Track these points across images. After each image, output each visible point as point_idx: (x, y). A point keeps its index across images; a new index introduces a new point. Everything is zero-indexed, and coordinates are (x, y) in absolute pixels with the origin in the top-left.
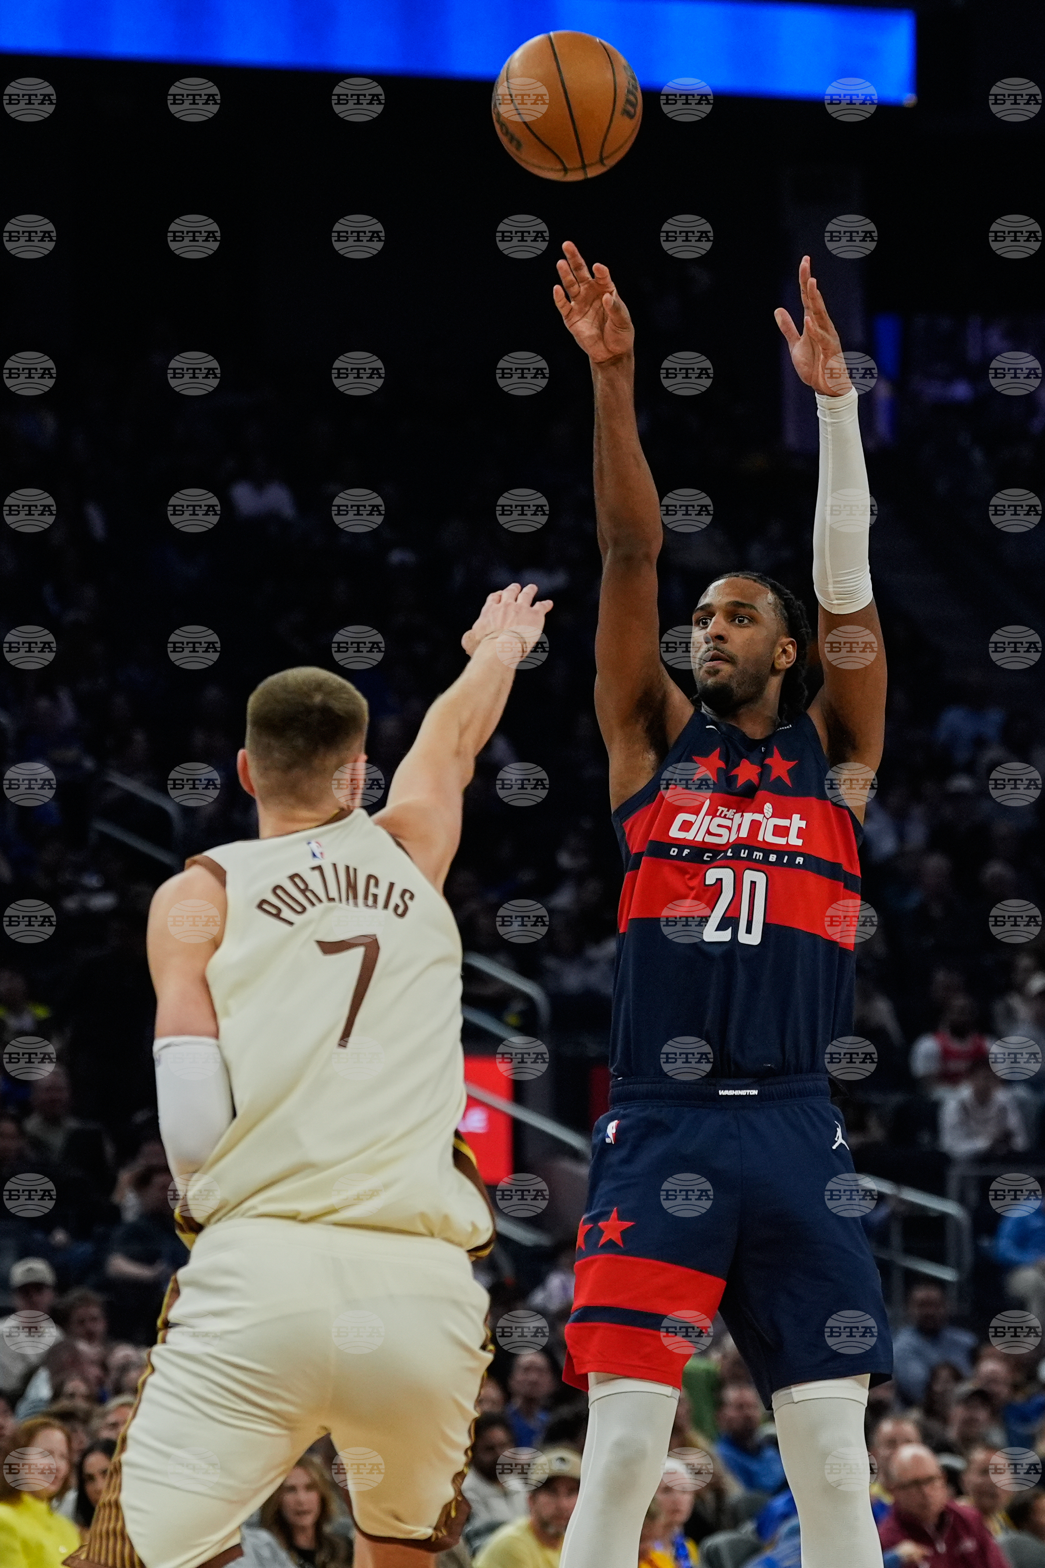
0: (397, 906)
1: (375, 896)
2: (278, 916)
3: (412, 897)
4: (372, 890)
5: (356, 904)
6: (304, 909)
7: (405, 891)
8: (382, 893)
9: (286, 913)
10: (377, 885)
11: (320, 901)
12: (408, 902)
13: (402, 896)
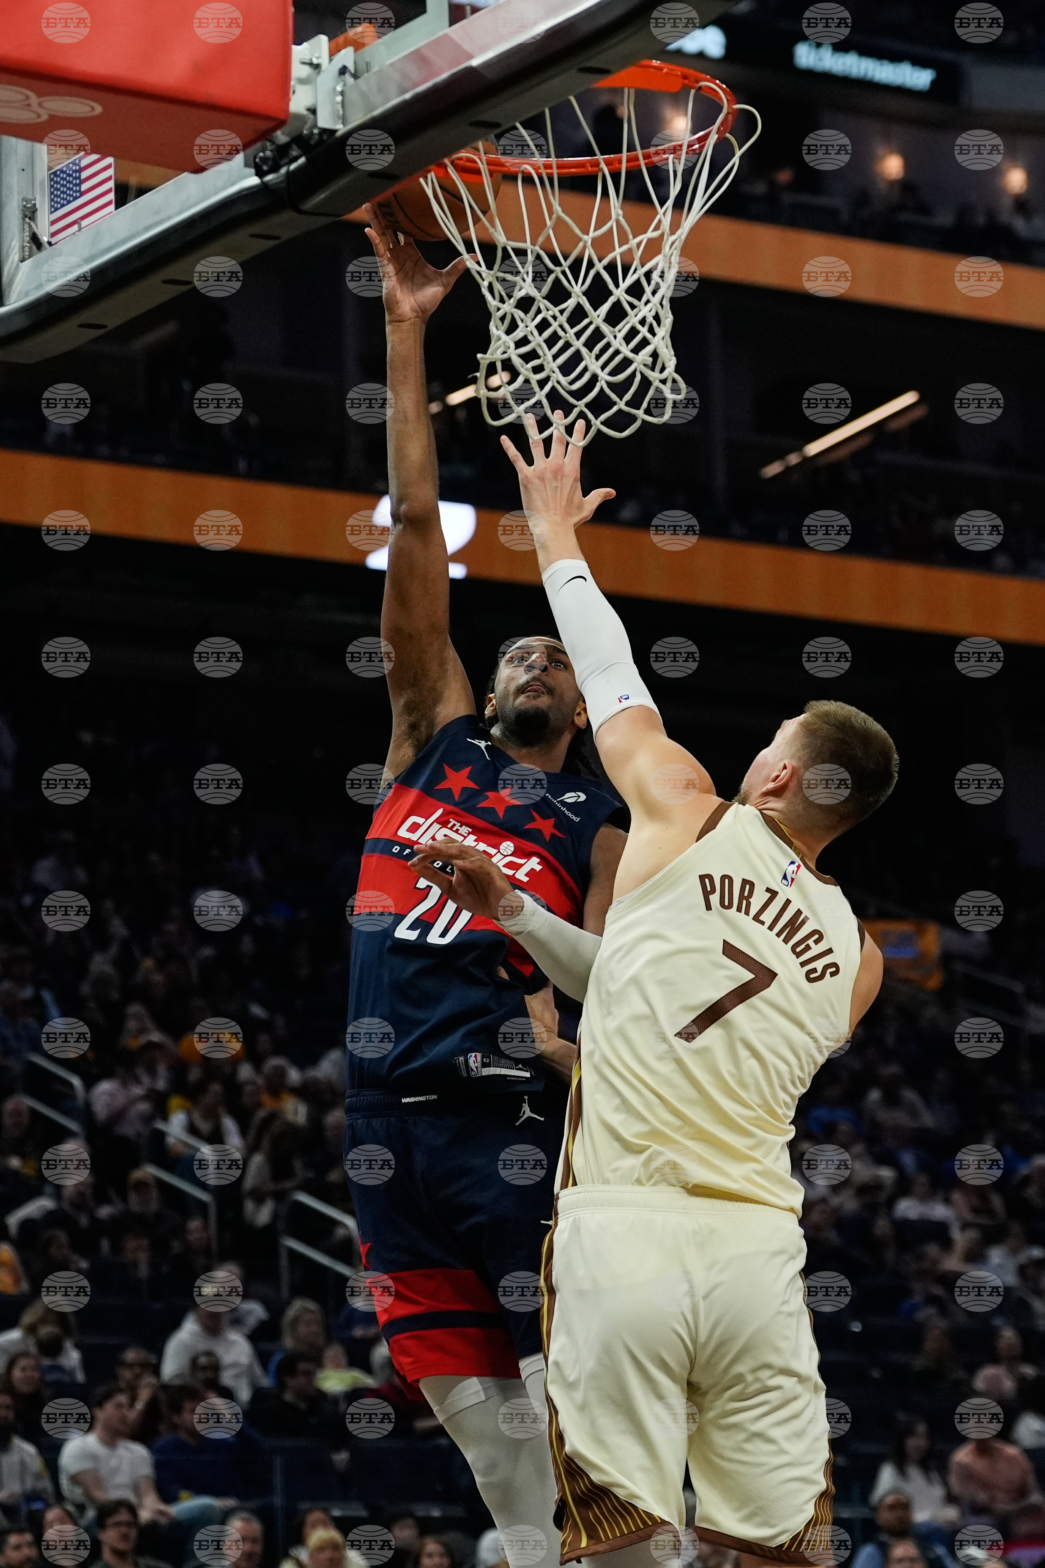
0: (814, 970)
1: (808, 948)
2: (706, 895)
3: (832, 974)
4: (811, 942)
5: (786, 941)
6: (730, 906)
7: (835, 965)
8: (816, 950)
9: (715, 899)
10: (817, 942)
11: (747, 913)
12: (828, 974)
13: (826, 968)
